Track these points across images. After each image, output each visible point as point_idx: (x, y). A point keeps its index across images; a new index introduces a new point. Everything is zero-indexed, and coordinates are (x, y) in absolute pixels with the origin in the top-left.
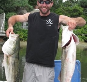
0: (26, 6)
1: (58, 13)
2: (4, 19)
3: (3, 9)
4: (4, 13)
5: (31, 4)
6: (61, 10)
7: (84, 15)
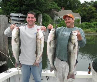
0: (56, 8)
1: (78, 11)
2: (42, 18)
3: (40, 11)
4: (42, 14)
5: (59, 6)
6: (80, 10)
7: (96, 13)
